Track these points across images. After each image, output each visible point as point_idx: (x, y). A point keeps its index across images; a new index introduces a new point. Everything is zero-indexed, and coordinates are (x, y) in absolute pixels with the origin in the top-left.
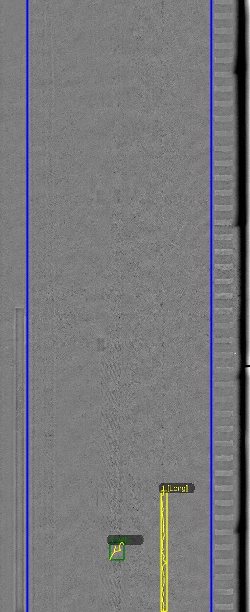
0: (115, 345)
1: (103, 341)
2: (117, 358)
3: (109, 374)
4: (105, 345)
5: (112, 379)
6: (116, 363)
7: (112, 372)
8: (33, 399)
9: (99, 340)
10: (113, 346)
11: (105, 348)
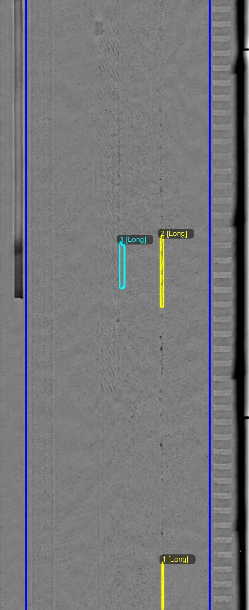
0: (113, 29)
1: (101, 24)
2: (116, 42)
3: (108, 58)
4: (104, 28)
5: (110, 62)
6: (114, 46)
7: (110, 56)
8: (31, 82)
9: (97, 23)
10: (112, 29)
11: (103, 31)
